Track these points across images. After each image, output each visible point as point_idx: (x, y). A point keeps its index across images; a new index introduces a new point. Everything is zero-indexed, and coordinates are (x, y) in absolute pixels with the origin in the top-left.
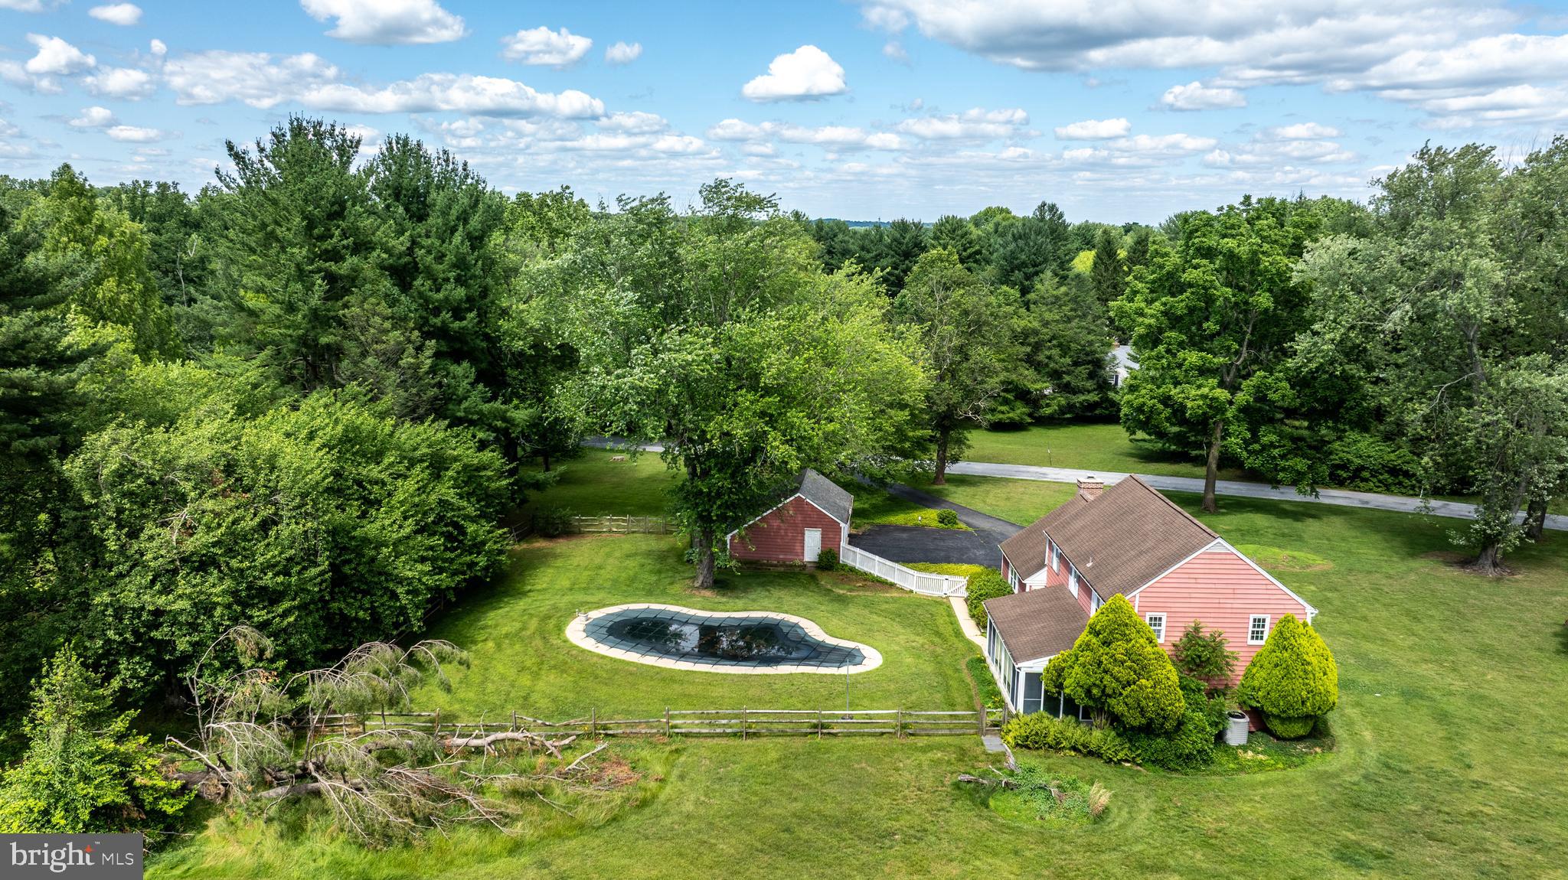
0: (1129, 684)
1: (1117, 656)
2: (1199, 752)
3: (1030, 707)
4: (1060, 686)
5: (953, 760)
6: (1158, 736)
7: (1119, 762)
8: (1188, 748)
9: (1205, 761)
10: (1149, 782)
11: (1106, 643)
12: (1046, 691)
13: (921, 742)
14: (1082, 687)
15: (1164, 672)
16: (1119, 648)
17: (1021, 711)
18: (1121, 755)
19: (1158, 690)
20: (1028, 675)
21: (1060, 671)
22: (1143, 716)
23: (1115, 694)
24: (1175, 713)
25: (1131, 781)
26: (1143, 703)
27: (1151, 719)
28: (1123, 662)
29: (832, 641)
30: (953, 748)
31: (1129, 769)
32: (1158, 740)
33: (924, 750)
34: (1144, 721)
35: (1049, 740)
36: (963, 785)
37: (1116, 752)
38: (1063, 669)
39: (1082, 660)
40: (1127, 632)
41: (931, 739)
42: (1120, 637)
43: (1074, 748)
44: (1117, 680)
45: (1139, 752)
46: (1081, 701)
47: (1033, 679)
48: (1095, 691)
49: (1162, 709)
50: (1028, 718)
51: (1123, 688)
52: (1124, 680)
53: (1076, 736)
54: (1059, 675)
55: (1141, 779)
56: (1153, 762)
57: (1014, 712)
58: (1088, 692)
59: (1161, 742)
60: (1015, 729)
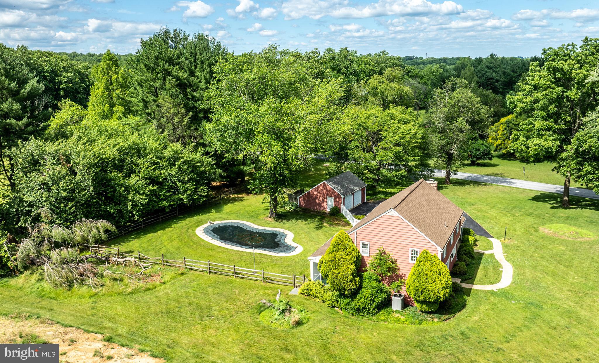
7: (334, 307)
8: (358, 305)
13: (270, 286)
17: (312, 279)
31: (335, 311)
32: (347, 300)
36: (261, 304)
41: (275, 285)
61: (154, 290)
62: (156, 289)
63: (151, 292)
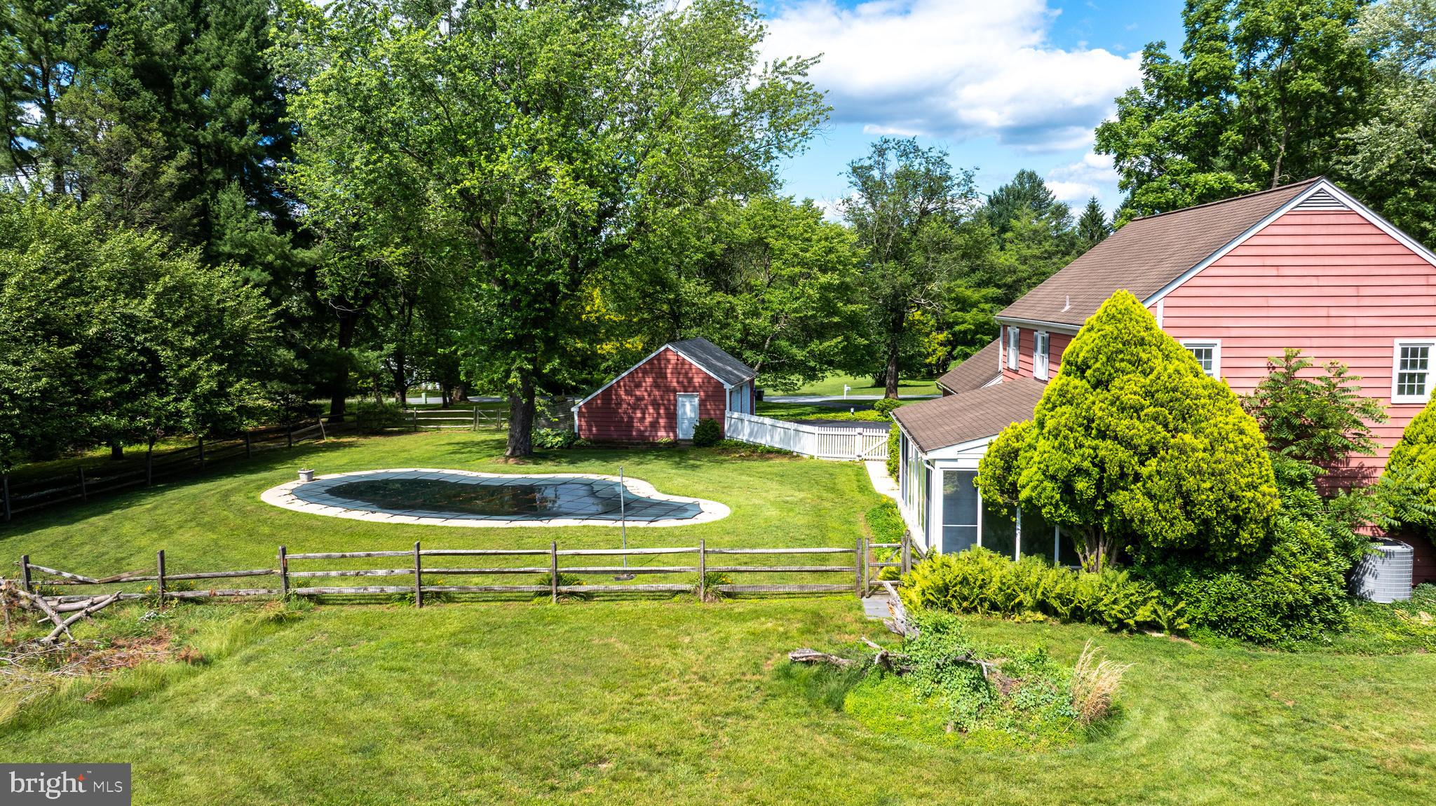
0: (1153, 451)
1: (1124, 399)
2: (1316, 602)
3: (956, 540)
4: (1014, 490)
5: (794, 633)
6: (1224, 568)
7: (1144, 627)
8: (1291, 591)
9: (1330, 625)
10: (1210, 664)
11: (1101, 383)
12: (985, 505)
13: (739, 606)
14: (1053, 478)
15: (1231, 419)
16: (1129, 387)
17: (939, 549)
18: (1143, 614)
19: (1219, 454)
20: (949, 476)
21: (1009, 458)
22: (1188, 515)
23: (1125, 478)
24: (1261, 507)
25: (1167, 662)
26: (1190, 483)
27: (1206, 522)
28: (1137, 409)
29: (659, 496)
30: (799, 615)
31: (1161, 641)
32: (1226, 578)
33: (741, 618)
34: (1191, 528)
35: (990, 592)
36: (797, 668)
37: (1133, 606)
38: (1016, 453)
39: (1050, 424)
40: (1144, 356)
41: (765, 602)
42: (1129, 367)
43: (1043, 606)
44: (1128, 444)
45: (1182, 605)
46: (1055, 511)
47: (961, 481)
48: (1081, 485)
49: (1232, 497)
50: (952, 559)
51: (1142, 463)
52: (1142, 442)
53: (1047, 582)
54: (1008, 469)
55: (1190, 659)
56: (1214, 626)
57: (924, 550)
58: (1067, 489)
59: (1230, 581)
60: (923, 577)
61: (158, 697)
62: (170, 692)
63: (141, 706)
